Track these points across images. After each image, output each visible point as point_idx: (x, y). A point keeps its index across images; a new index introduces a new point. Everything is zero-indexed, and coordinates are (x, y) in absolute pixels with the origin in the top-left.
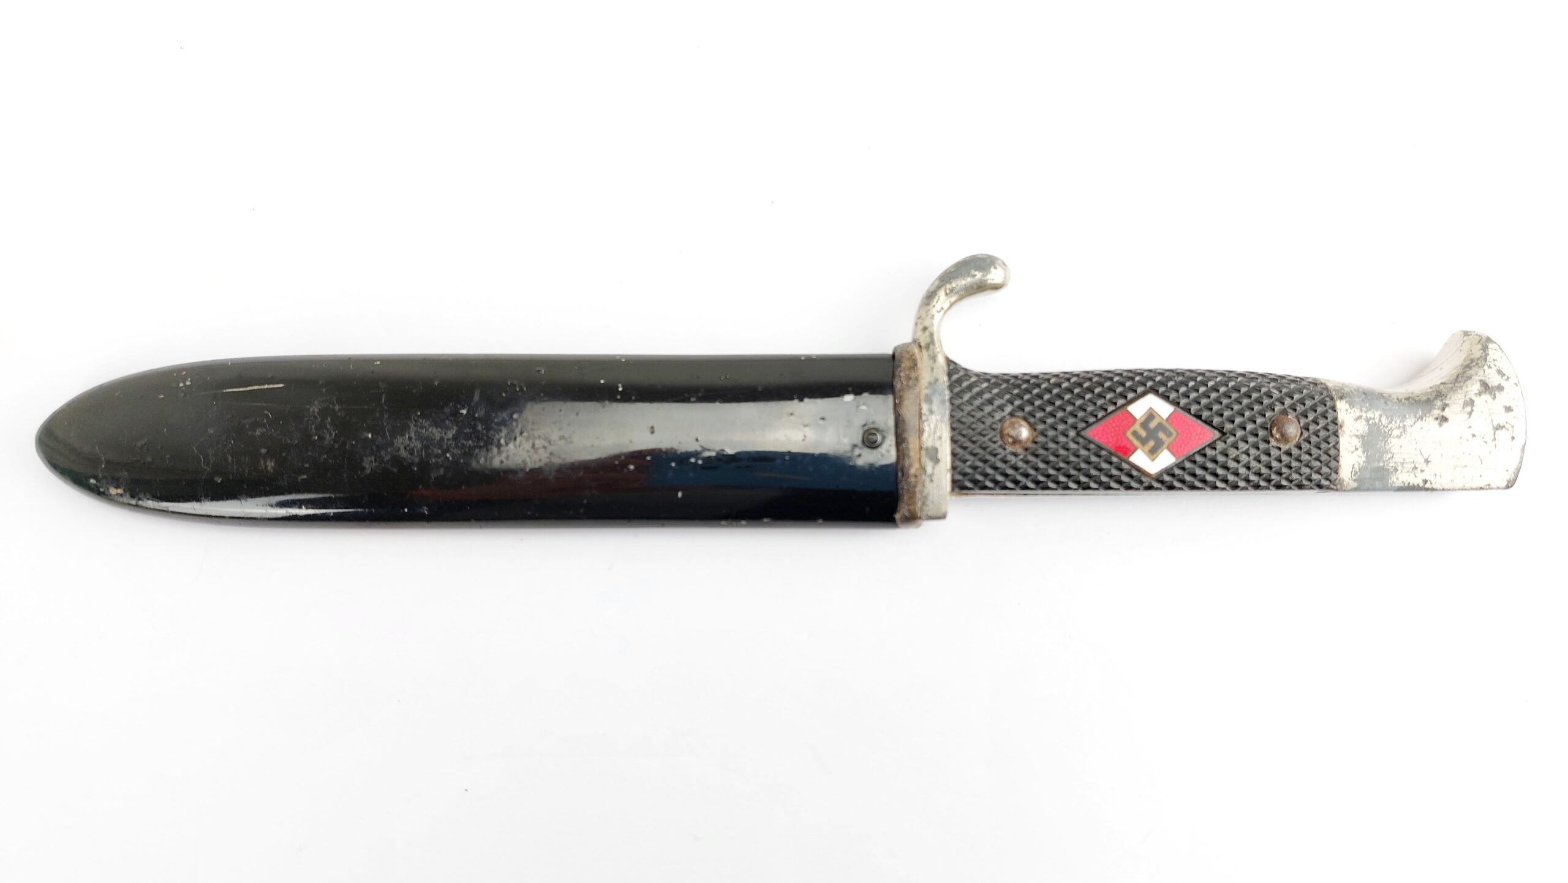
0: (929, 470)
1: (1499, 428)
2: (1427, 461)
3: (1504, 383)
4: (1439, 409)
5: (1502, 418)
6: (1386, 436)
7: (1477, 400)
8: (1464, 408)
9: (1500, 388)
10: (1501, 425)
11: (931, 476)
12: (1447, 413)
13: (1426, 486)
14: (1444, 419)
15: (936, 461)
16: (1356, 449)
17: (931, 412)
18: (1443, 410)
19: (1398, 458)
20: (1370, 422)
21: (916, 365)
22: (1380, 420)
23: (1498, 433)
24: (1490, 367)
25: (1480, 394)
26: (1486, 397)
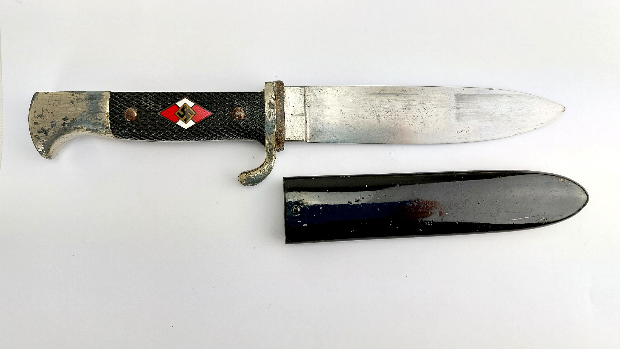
0: (272, 100)
1: (41, 116)
2: (72, 102)
3: (38, 134)
4: (67, 123)
5: (39, 120)
6: (90, 112)
7: (49, 127)
8: (56, 124)
9: (40, 132)
10: (40, 117)
11: (272, 98)
12: (63, 122)
13: (72, 93)
14: (64, 119)
15: (270, 103)
16: (102, 107)
17: (272, 122)
18: (64, 123)
19: (84, 104)
20: (96, 118)
21: (277, 141)
22: (91, 119)
23: (41, 114)
24: (43, 141)
25: (48, 130)
26: (46, 128)
